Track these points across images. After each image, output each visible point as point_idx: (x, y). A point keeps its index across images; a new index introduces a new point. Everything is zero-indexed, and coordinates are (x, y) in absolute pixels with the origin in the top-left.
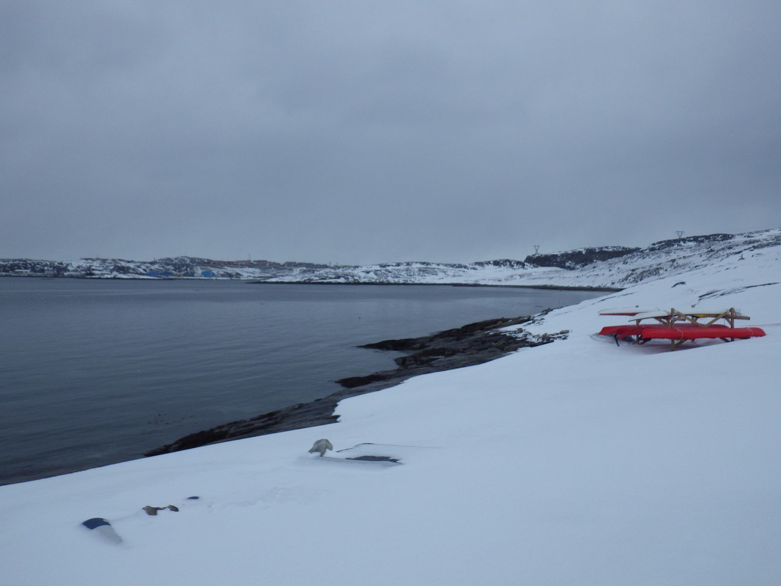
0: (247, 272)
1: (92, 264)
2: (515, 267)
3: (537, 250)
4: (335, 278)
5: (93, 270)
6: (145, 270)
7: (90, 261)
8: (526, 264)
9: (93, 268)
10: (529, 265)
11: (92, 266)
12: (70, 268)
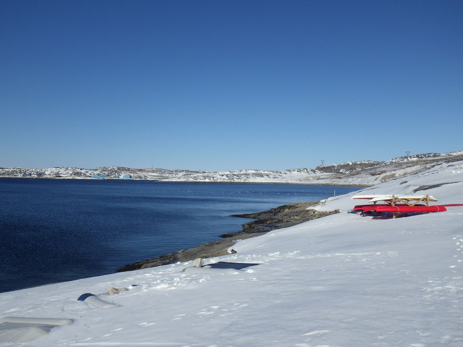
0: (151, 175)
1: (59, 171)
2: (310, 173)
3: (323, 163)
4: (203, 179)
5: (60, 174)
6: (90, 174)
7: (58, 169)
8: (316, 170)
9: (60, 173)
10: (318, 171)
11: (60, 172)
12: (46, 173)
